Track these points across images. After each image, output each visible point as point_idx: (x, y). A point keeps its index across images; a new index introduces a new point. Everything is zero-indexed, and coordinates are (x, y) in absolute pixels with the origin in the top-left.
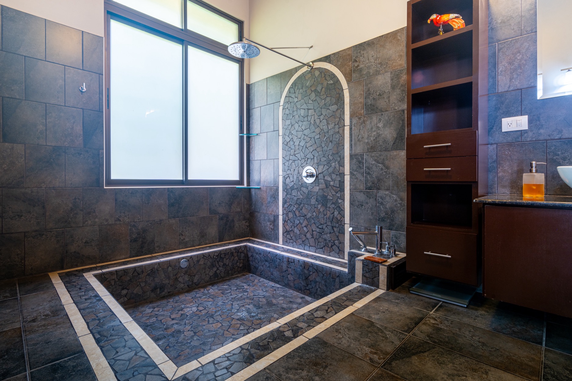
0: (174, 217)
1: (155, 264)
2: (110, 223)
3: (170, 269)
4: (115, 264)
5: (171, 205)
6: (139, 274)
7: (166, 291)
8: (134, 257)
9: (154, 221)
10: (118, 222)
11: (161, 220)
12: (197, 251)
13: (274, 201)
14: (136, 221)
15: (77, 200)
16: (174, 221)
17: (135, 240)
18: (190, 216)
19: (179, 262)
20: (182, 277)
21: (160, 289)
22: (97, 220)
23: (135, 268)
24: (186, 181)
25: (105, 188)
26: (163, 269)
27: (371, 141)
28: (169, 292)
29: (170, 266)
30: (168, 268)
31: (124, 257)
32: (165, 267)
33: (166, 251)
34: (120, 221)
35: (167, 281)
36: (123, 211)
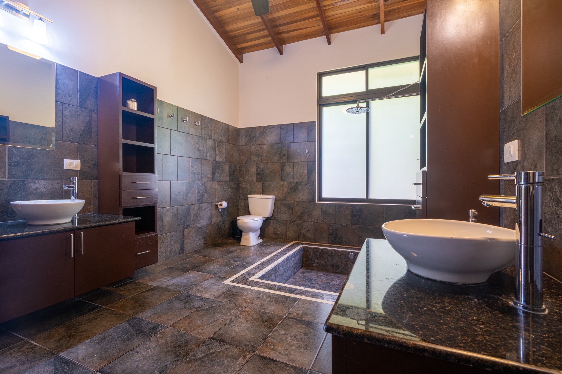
0: (356, 224)
1: (333, 250)
2: (319, 222)
3: (342, 256)
4: (317, 244)
5: (354, 216)
6: (324, 254)
7: (339, 269)
8: (330, 244)
9: (343, 224)
10: (322, 222)
11: (347, 225)
14: (332, 223)
15: (305, 208)
16: (355, 227)
17: (331, 234)
18: (368, 225)
19: (349, 254)
20: (350, 264)
21: (336, 267)
22: (313, 219)
23: (322, 249)
24: (367, 200)
25: (317, 202)
26: (338, 255)
28: (341, 271)
29: (342, 254)
30: (341, 255)
31: (325, 242)
32: (339, 254)
34: (323, 221)
35: (340, 264)
36: (325, 216)
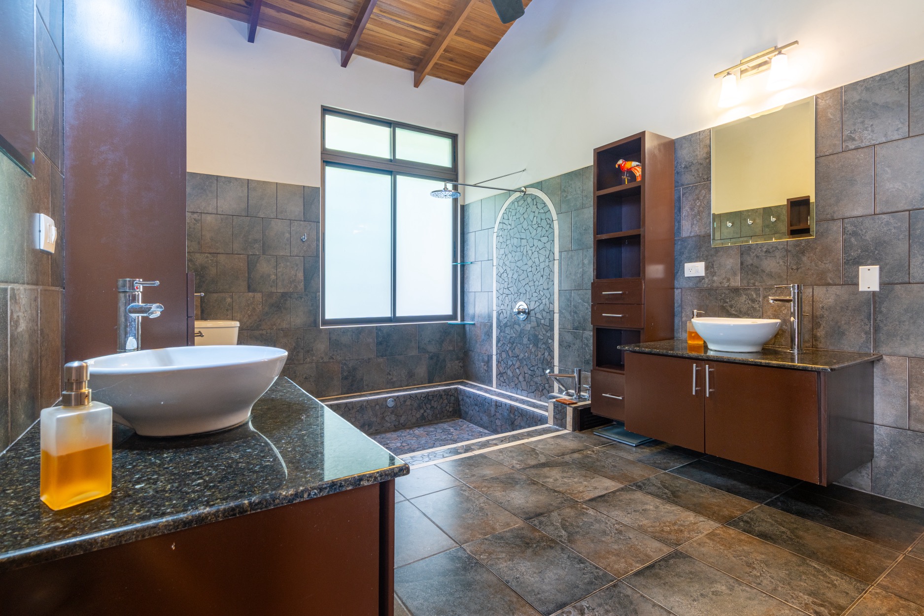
0: (382, 356)
1: (364, 401)
2: (325, 361)
3: (377, 407)
4: (329, 399)
5: (379, 343)
7: (373, 428)
8: (344, 394)
9: (363, 359)
10: (331, 360)
11: (369, 359)
12: (404, 391)
13: (488, 338)
14: (346, 359)
15: (299, 340)
16: (382, 360)
17: (346, 378)
18: (398, 355)
19: (386, 401)
20: (389, 416)
21: (369, 426)
22: (314, 358)
23: (346, 403)
24: (394, 319)
25: (321, 328)
26: (371, 407)
27: (578, 278)
28: (376, 430)
29: (377, 404)
30: (376, 406)
31: (336, 393)
32: (373, 404)
33: (374, 390)
34: (333, 359)
35: (375, 419)
36: (336, 350)
